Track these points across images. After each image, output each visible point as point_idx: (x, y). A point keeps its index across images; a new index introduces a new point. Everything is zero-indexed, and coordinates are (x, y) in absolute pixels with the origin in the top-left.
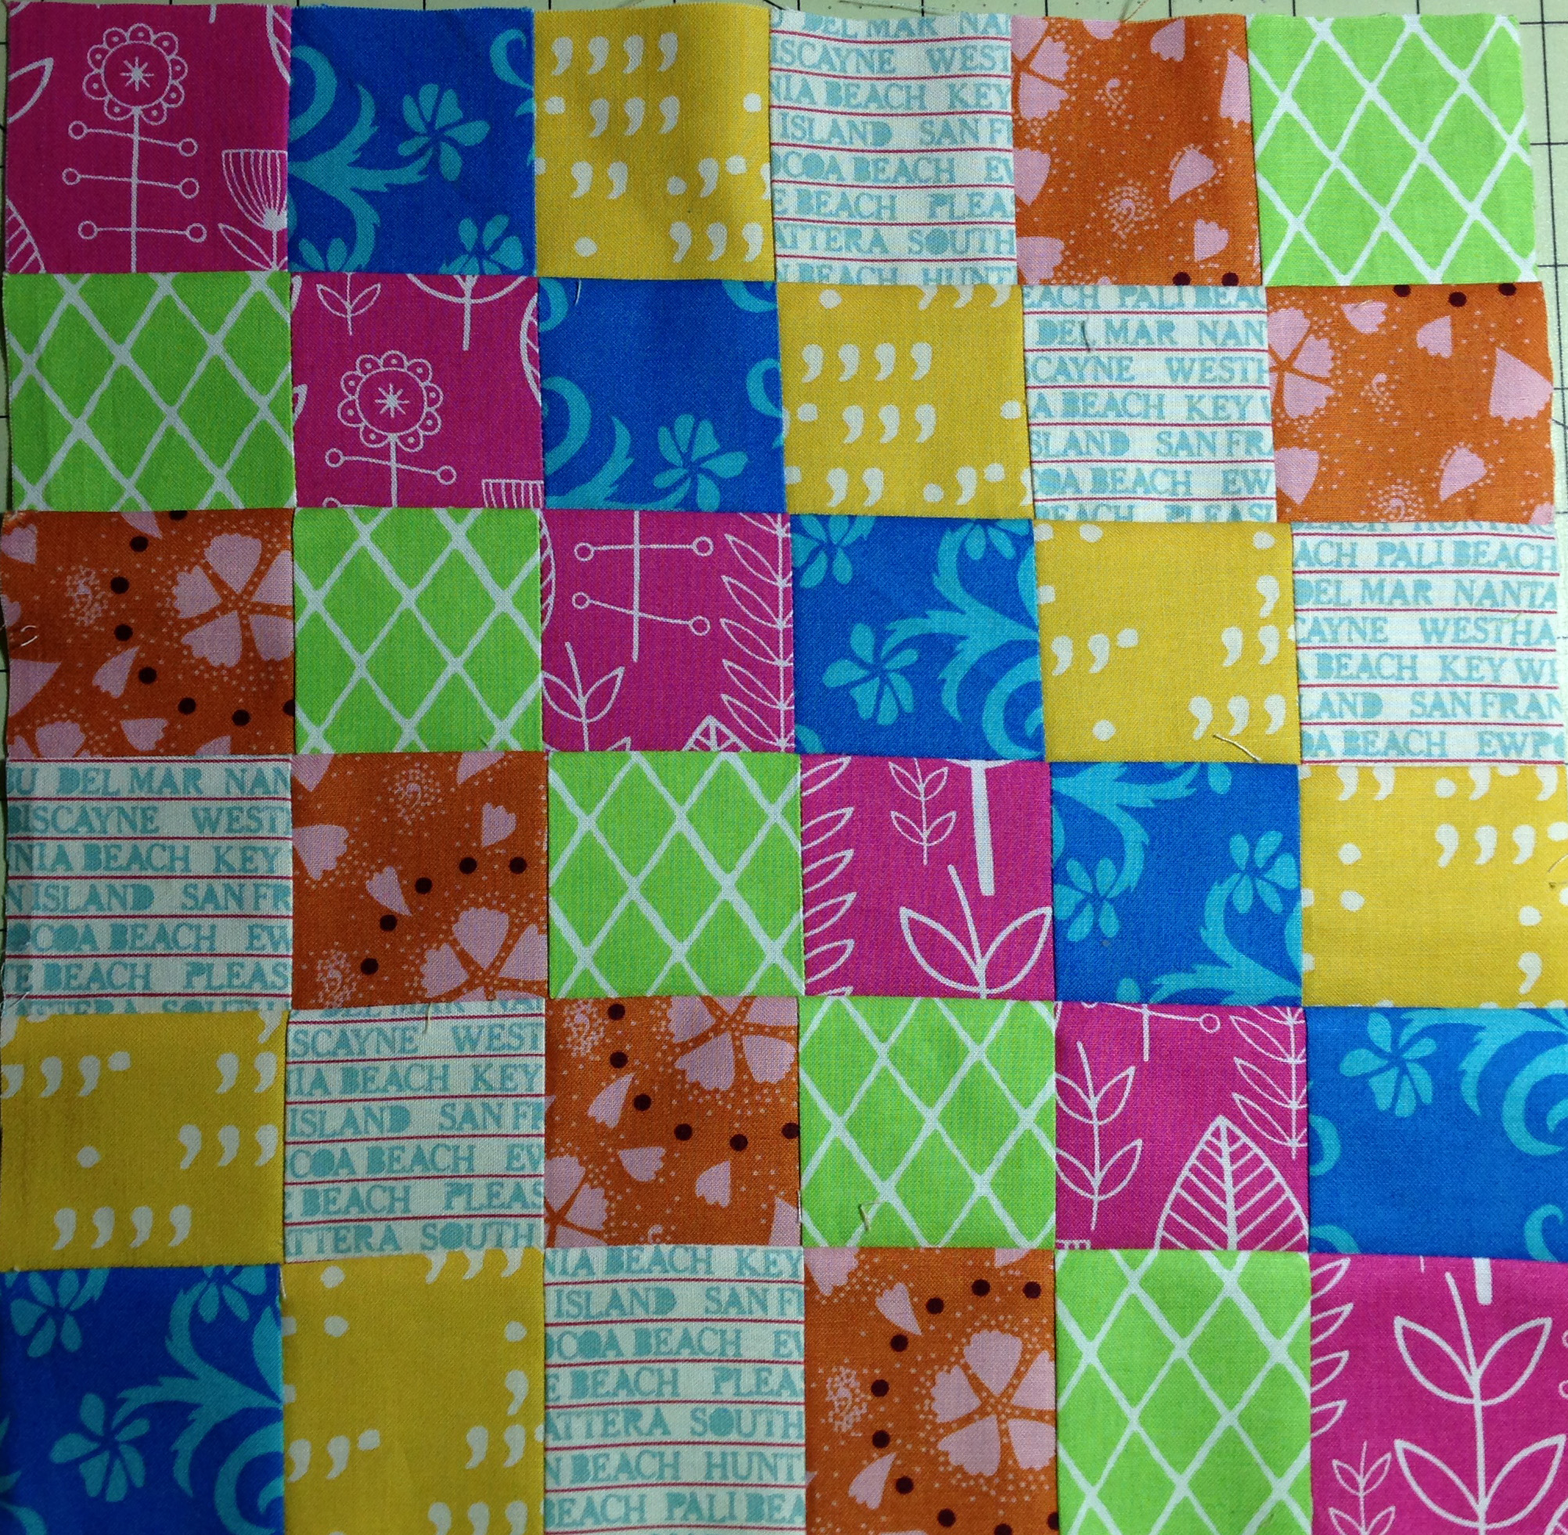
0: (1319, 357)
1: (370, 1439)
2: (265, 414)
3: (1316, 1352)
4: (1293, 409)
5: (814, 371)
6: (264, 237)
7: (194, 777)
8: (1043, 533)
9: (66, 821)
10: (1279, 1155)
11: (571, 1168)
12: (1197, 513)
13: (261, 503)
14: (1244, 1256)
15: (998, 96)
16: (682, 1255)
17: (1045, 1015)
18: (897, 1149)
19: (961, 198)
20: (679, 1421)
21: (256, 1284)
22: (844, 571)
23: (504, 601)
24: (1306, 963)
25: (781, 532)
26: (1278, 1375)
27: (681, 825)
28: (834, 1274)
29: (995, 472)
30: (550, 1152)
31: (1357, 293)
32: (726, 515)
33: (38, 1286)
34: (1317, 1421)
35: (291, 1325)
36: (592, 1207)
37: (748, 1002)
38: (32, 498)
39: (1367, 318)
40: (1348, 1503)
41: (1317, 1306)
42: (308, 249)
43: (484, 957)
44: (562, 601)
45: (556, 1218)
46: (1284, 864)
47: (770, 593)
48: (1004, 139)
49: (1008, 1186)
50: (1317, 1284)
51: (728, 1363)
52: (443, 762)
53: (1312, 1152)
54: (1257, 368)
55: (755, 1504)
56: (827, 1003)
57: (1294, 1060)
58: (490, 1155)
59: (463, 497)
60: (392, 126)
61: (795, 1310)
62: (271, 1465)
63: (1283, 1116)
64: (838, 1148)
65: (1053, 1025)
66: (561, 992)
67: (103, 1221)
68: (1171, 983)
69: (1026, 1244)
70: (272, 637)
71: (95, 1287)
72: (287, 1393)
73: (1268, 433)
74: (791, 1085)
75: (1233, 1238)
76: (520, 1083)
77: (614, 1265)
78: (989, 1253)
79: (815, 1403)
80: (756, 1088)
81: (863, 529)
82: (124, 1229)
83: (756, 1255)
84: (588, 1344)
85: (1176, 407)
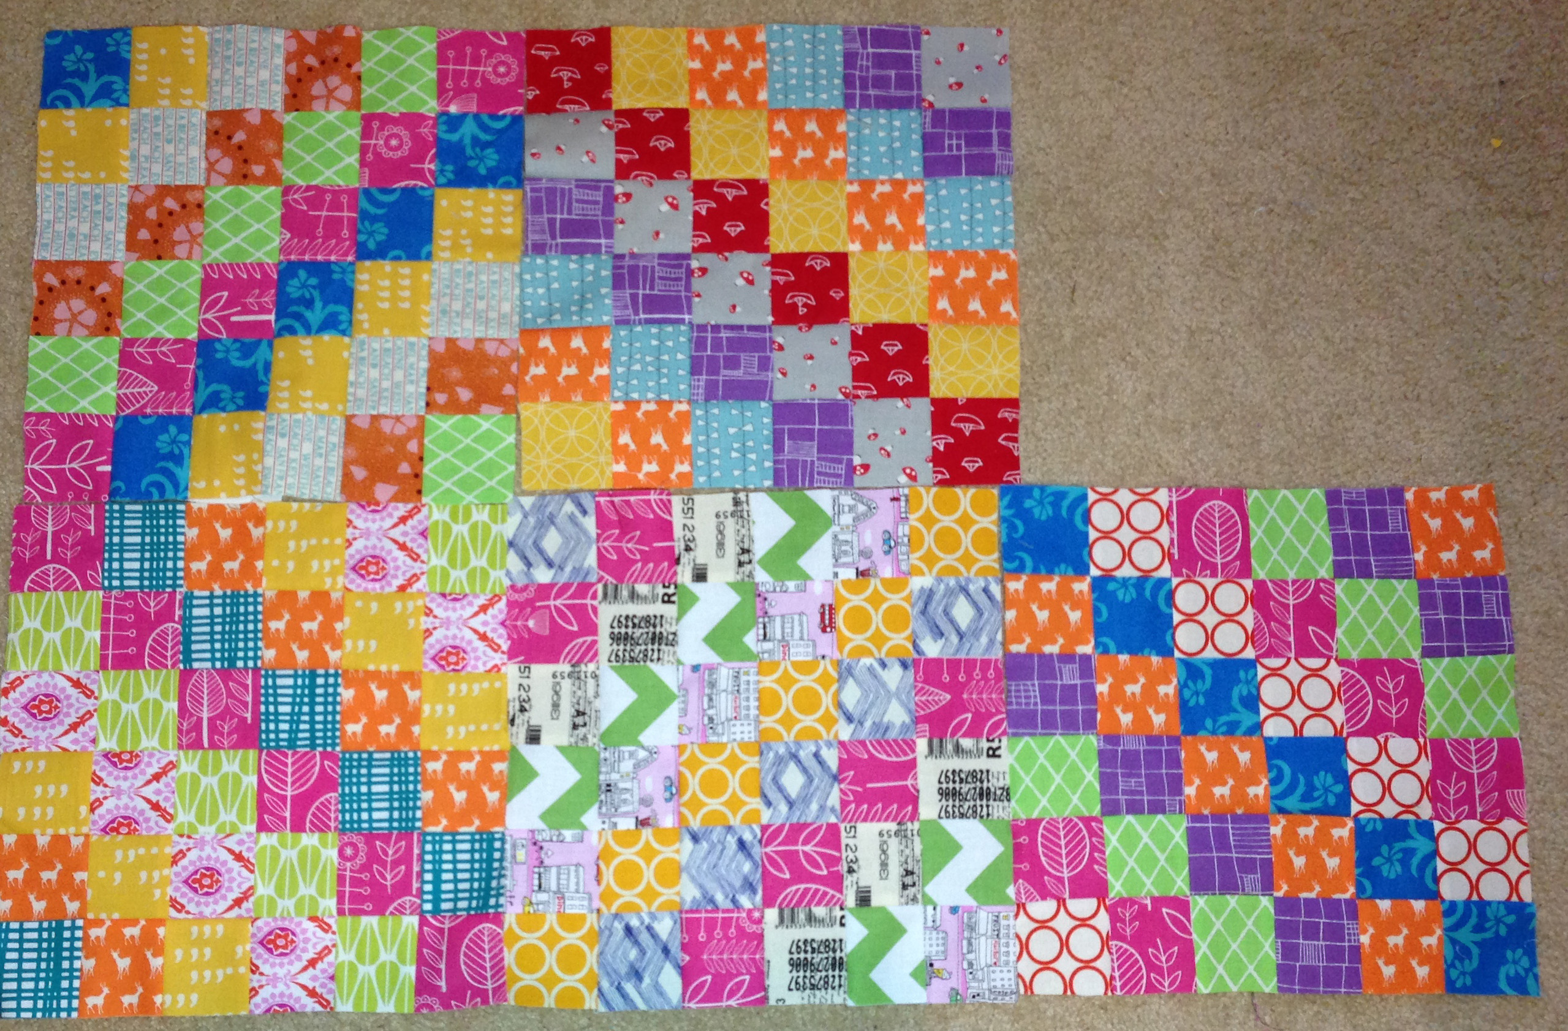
0: (400, 430)
1: (74, 133)
2: (390, 103)
3: (84, 416)
4: (383, 422)
5: (401, 271)
6: (447, 105)
7: (277, 82)
8: (346, 340)
9: (265, 44)
10: (145, 406)
11: (151, 192)
12: (351, 390)
13: (363, 103)
14: (114, 394)
15: (492, 333)
16: (123, 224)
17: (193, 336)
18: (153, 290)
19: (458, 320)
20: (73, 223)
21: (124, 100)
22: (336, 276)
23: (328, 173)
24: (205, 416)
25: (350, 258)
26: (76, 403)
27: (256, 226)
28: (115, 270)
29: (366, 325)
30: (157, 186)
31: (421, 445)
32: (356, 243)
33: (126, 39)
34: (62, 414)
35: (110, 110)
36: (140, 199)
37: (200, 245)
38: (367, 36)
39: (413, 446)
40: (36, 424)
41: (98, 416)
42: (444, 118)
43: (217, 167)
44: (328, 191)
45: (137, 188)
46: (234, 407)
47: (330, 254)
48: (478, 335)
49: (140, 323)
50: (105, 416)
51: (90, 237)
52: (279, 155)
53: (145, 416)
54: (398, 411)
55: (46, 245)
56: (199, 269)
57: (174, 411)
58: (157, 168)
59: (363, 163)
60: (485, 145)
61: (105, 258)
62: (68, 105)
63: (157, 407)
64: (154, 272)
65: (190, 337)
66: (207, 191)
67: (144, 56)
68: (201, 374)
69: (122, 328)
70: (318, 105)
71: (124, 55)
72: (89, 110)
73: (375, 413)
74: (174, 257)
75: (121, 392)
76: (179, 177)
77: (122, 204)
78: (120, 317)
79: (75, 263)
80: (173, 247)
81: (349, 283)
82: (142, 62)
83: (122, 247)
84: (97, 197)
85: (386, 384)
